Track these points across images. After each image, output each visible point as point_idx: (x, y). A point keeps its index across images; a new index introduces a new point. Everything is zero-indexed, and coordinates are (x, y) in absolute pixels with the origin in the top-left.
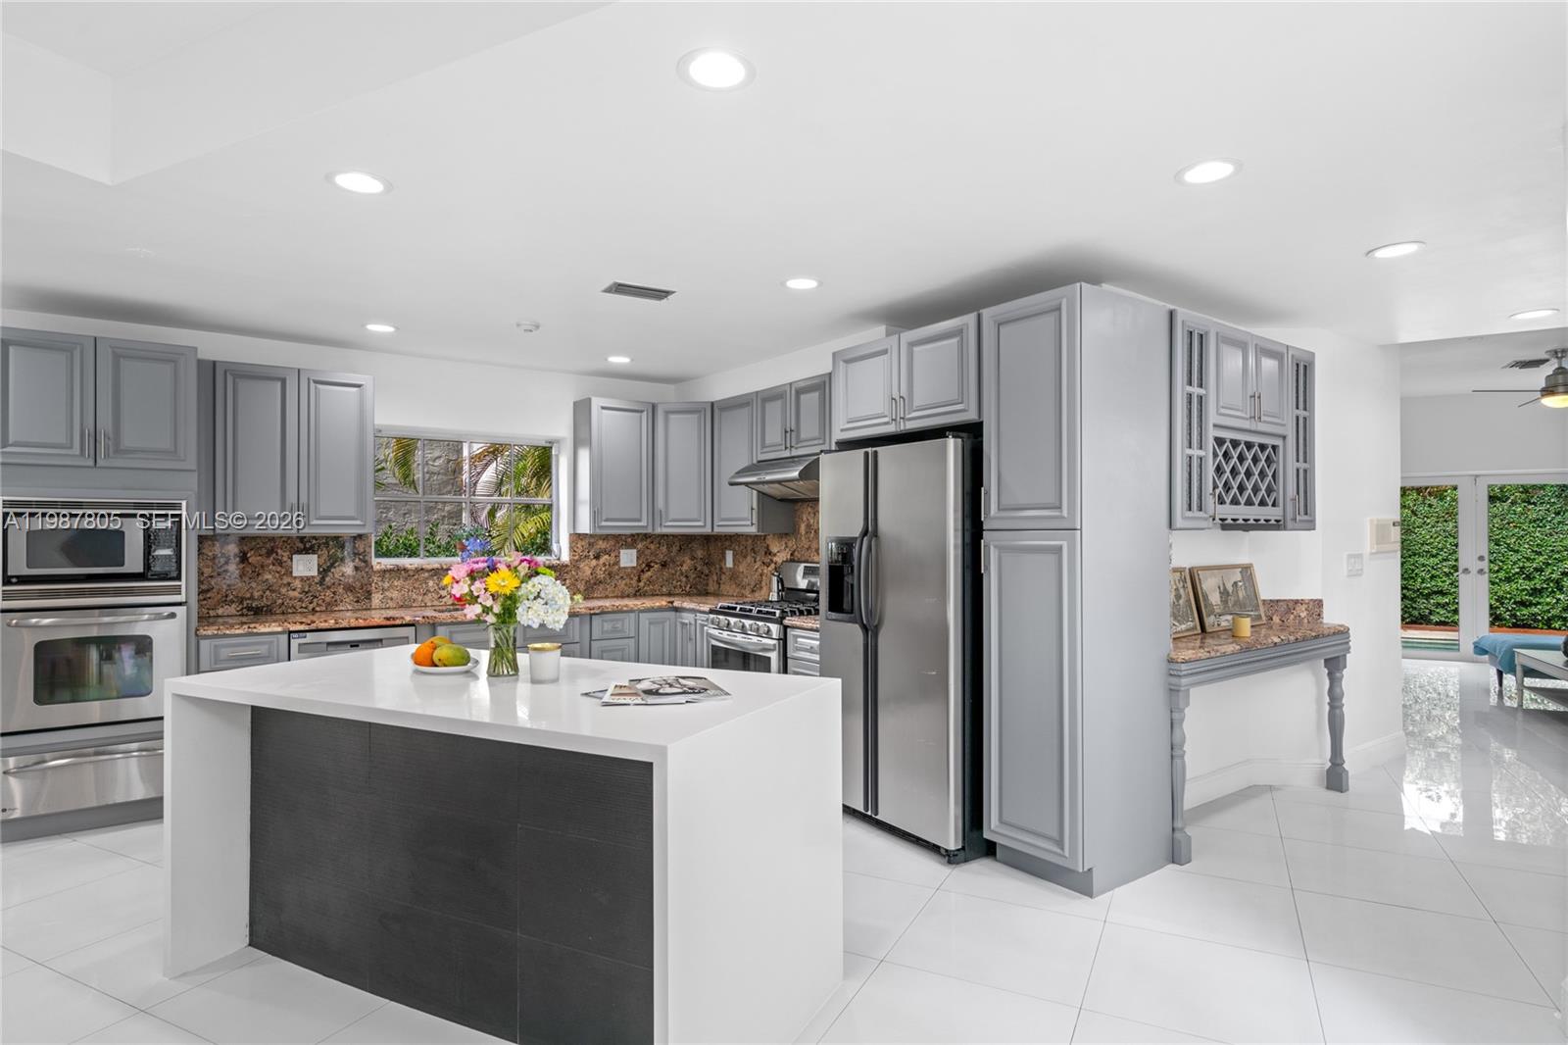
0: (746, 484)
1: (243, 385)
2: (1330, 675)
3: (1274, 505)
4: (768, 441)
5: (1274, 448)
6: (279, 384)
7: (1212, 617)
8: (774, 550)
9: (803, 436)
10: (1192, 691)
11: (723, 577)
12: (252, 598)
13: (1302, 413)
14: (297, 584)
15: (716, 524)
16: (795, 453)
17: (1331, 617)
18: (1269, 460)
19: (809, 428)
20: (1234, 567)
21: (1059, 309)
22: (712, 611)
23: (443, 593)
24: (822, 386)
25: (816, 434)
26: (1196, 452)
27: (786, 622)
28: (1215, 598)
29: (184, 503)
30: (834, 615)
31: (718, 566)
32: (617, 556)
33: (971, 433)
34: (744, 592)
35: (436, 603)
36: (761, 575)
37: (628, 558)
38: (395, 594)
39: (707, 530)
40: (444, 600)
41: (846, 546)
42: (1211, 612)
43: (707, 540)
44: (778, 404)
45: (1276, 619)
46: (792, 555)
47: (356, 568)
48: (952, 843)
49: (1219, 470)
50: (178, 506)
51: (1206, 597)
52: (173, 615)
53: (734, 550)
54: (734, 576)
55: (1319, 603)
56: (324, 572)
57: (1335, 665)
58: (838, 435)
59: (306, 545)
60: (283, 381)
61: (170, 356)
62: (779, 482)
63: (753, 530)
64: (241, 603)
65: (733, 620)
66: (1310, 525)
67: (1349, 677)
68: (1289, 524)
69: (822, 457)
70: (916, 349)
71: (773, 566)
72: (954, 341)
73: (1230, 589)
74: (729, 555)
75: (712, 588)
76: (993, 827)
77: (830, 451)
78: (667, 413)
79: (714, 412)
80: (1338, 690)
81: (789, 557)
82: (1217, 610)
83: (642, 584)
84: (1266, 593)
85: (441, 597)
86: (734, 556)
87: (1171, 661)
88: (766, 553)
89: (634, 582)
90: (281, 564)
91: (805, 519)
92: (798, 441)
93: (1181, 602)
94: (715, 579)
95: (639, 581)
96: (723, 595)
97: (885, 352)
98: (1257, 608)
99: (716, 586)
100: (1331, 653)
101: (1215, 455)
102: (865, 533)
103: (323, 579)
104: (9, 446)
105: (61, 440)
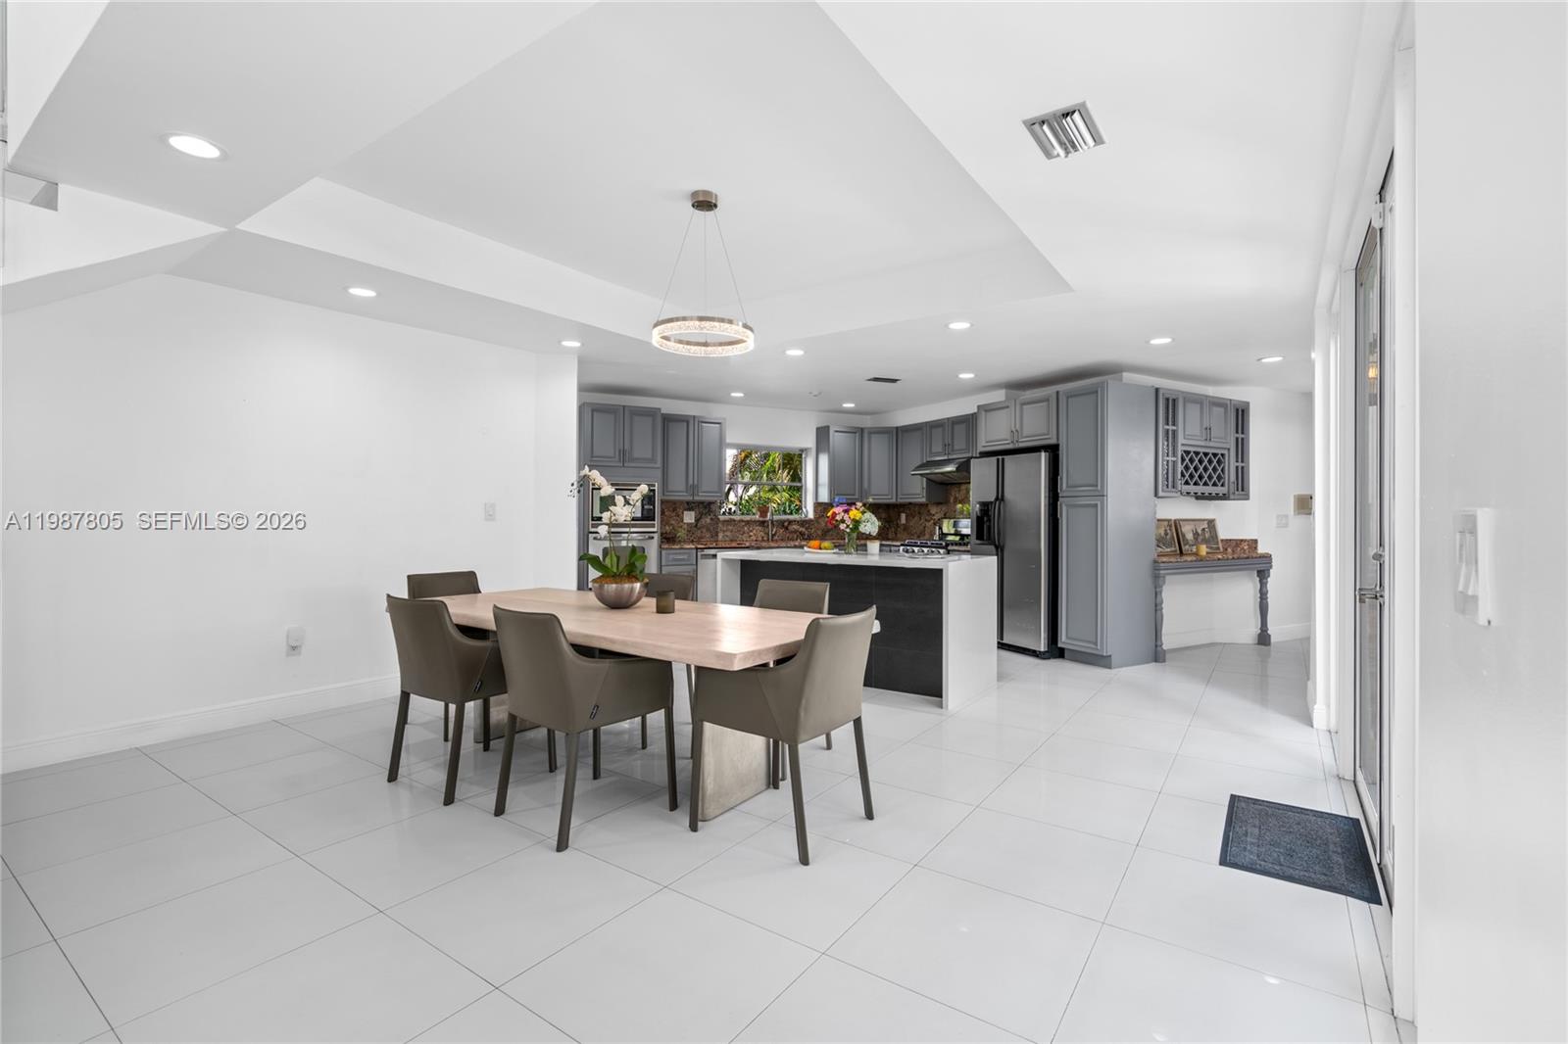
0: (921, 475)
1: (670, 424)
2: (1260, 581)
3: (1222, 485)
4: (933, 451)
5: (1223, 455)
6: (685, 424)
7: (1187, 547)
8: (933, 511)
9: (956, 447)
10: (1168, 578)
11: (899, 529)
12: (668, 532)
13: (1240, 436)
14: (685, 526)
15: (899, 496)
16: (951, 457)
17: (1261, 550)
18: (1219, 462)
19: (960, 443)
20: (1204, 520)
21: (1097, 392)
22: (902, 545)
24: (969, 422)
25: (964, 447)
26: (1170, 459)
27: (949, 548)
28: (1190, 536)
29: (657, 484)
30: (978, 542)
31: (895, 522)
33: (1053, 450)
34: (913, 537)
36: (924, 527)
38: (728, 534)
39: (894, 501)
41: (986, 507)
42: (1187, 543)
43: (888, 507)
44: (940, 429)
45: (1229, 550)
46: (944, 515)
47: (712, 519)
48: (1042, 647)
49: (1187, 468)
50: (654, 486)
51: (1184, 536)
52: (653, 538)
53: (907, 513)
54: (906, 528)
55: (1256, 541)
56: (697, 520)
57: (1263, 575)
58: (981, 449)
59: (690, 506)
60: (688, 422)
61: (651, 413)
62: (942, 473)
63: (924, 500)
64: (664, 535)
65: (916, 549)
66: (1247, 497)
67: (1271, 582)
68: (1232, 497)
69: (972, 460)
70: (1025, 407)
71: (932, 522)
72: (1045, 404)
73: (1200, 531)
74: (903, 516)
75: (890, 536)
76: (1063, 640)
77: (976, 458)
78: (870, 433)
79: (899, 434)
80: (1264, 590)
82: (1190, 542)
84: (1223, 534)
86: (907, 517)
87: (1155, 562)
88: (927, 515)
90: (679, 516)
91: (953, 494)
92: (953, 450)
93: (1168, 537)
94: (893, 530)
97: (1008, 407)
98: (1217, 543)
99: (894, 535)
100: (1261, 567)
101: (1183, 460)
102: (997, 499)
103: (696, 525)
104: (592, 457)
105: (612, 455)
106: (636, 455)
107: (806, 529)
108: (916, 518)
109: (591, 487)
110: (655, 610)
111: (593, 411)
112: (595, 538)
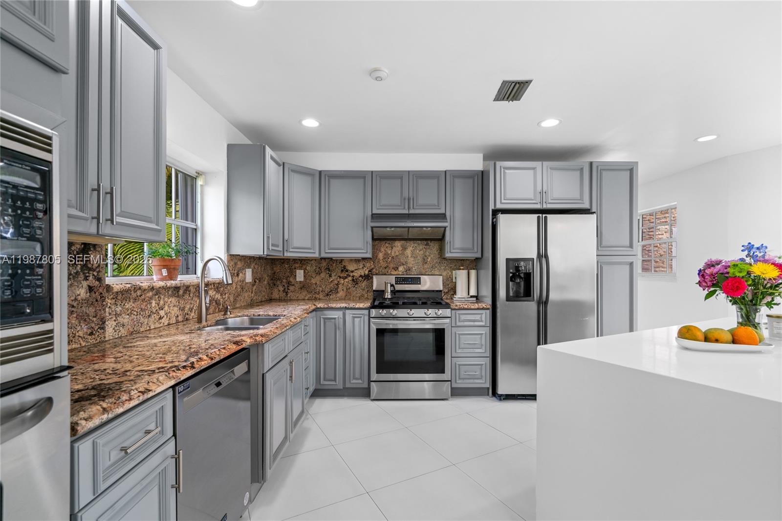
4: (385, 203)
9: (420, 202)
11: (291, 288)
16: (413, 212)
19: (427, 199)
23: (162, 313)
31: (284, 280)
32: (245, 274)
34: (317, 296)
35: (157, 325)
36: (337, 285)
37: (248, 275)
38: (125, 319)
40: (163, 321)
44: (396, 180)
46: (369, 271)
53: (305, 270)
54: (306, 286)
71: (350, 278)
78: (291, 171)
79: (324, 179)
81: (367, 272)
83: (253, 295)
85: (161, 318)
86: (306, 273)
88: (342, 271)
89: (250, 293)
91: (382, 250)
92: (416, 205)
94: (281, 289)
95: (252, 292)
96: (291, 300)
97: (533, 169)
99: (283, 295)
102: (538, 255)
107: (221, 295)
108: (323, 275)
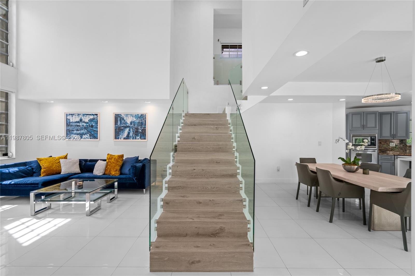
1: (383, 115)
12: (382, 149)
14: (391, 148)
29: (377, 135)
50: (376, 135)
52: (375, 151)
56: (396, 146)
60: (391, 114)
61: (374, 113)
64: (380, 150)
90: (387, 144)
104: (352, 128)
105: (359, 126)
106: (368, 126)
109: (352, 136)
110: (362, 173)
111: (352, 115)
112: (353, 151)
